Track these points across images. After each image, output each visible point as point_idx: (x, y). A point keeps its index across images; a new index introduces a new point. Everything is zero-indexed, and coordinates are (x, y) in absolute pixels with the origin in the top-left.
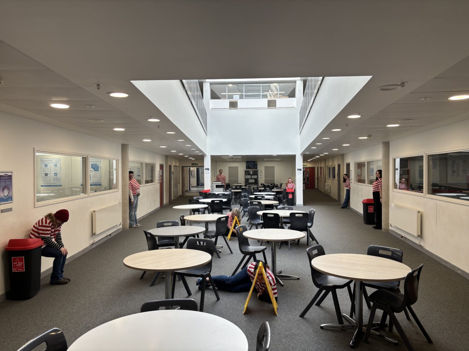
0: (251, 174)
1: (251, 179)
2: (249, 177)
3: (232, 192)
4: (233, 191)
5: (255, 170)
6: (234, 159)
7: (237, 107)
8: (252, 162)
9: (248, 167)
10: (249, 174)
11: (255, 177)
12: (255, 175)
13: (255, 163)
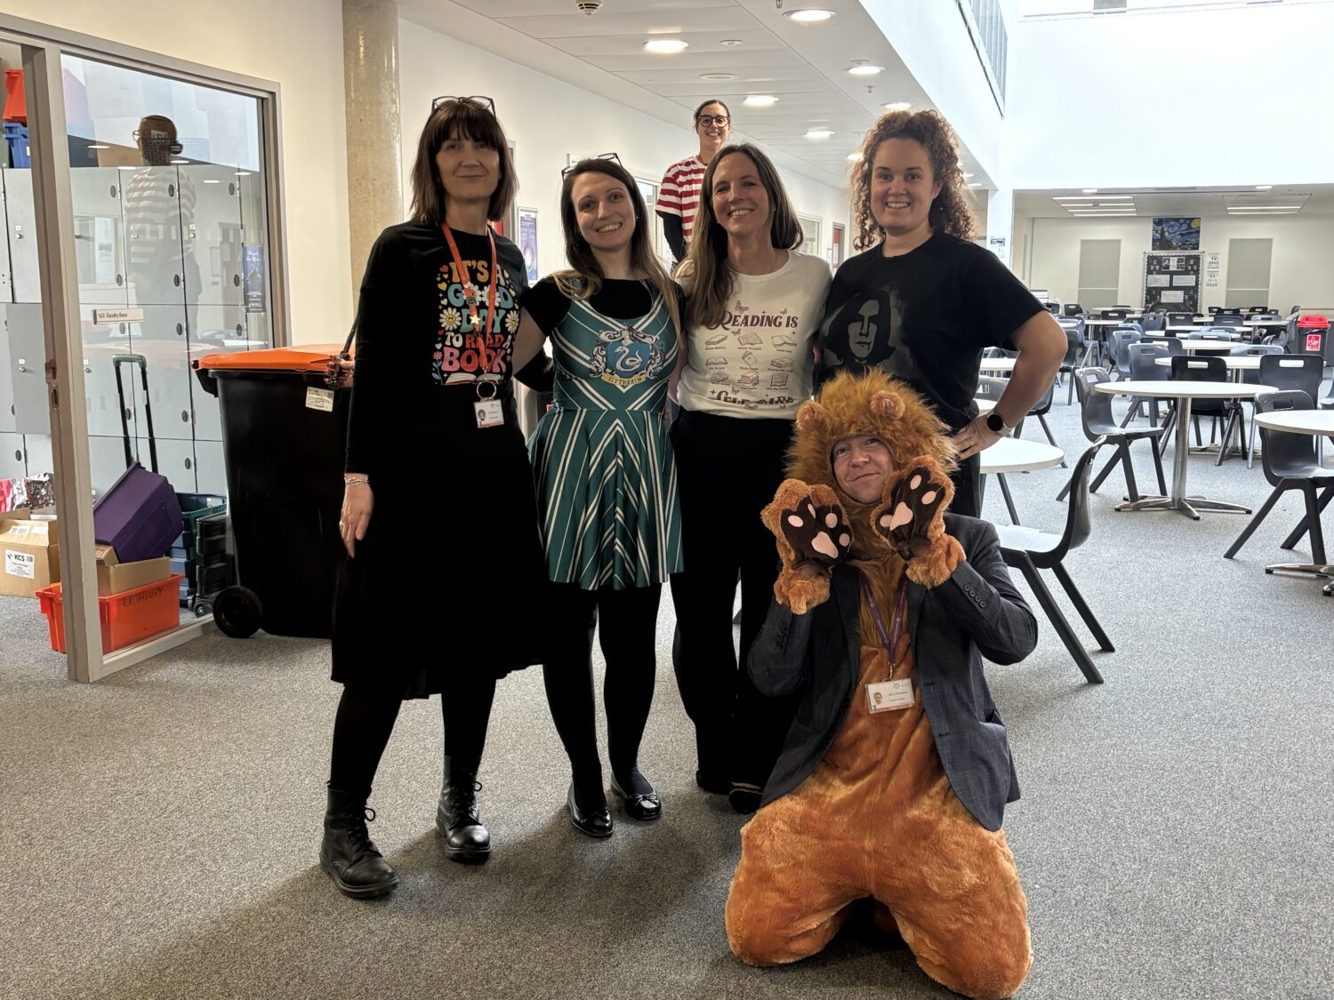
0: (1171, 269)
1: (1172, 288)
2: (1163, 280)
3: (1087, 326)
4: (1087, 322)
5: (1187, 253)
6: (1103, 205)
7: (1125, 6)
8: (1177, 220)
9: (1160, 242)
10: (1164, 270)
11: (1189, 280)
12: (1189, 274)
13: (1189, 227)
